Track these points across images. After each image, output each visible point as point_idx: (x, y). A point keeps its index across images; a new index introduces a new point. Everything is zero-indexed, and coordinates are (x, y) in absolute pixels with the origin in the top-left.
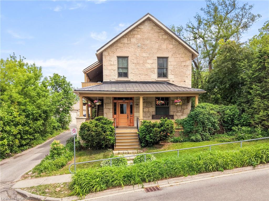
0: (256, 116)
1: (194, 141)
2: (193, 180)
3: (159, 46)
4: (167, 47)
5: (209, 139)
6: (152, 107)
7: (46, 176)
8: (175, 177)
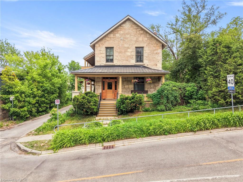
0: (209, 92)
1: (160, 111)
2: (143, 141)
3: (136, 39)
4: (142, 39)
5: (171, 110)
6: (131, 84)
7: (42, 134)
8: (129, 138)
